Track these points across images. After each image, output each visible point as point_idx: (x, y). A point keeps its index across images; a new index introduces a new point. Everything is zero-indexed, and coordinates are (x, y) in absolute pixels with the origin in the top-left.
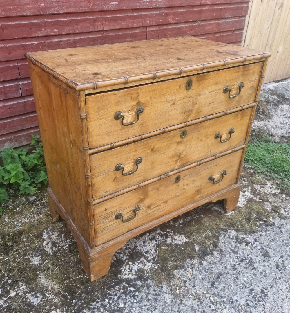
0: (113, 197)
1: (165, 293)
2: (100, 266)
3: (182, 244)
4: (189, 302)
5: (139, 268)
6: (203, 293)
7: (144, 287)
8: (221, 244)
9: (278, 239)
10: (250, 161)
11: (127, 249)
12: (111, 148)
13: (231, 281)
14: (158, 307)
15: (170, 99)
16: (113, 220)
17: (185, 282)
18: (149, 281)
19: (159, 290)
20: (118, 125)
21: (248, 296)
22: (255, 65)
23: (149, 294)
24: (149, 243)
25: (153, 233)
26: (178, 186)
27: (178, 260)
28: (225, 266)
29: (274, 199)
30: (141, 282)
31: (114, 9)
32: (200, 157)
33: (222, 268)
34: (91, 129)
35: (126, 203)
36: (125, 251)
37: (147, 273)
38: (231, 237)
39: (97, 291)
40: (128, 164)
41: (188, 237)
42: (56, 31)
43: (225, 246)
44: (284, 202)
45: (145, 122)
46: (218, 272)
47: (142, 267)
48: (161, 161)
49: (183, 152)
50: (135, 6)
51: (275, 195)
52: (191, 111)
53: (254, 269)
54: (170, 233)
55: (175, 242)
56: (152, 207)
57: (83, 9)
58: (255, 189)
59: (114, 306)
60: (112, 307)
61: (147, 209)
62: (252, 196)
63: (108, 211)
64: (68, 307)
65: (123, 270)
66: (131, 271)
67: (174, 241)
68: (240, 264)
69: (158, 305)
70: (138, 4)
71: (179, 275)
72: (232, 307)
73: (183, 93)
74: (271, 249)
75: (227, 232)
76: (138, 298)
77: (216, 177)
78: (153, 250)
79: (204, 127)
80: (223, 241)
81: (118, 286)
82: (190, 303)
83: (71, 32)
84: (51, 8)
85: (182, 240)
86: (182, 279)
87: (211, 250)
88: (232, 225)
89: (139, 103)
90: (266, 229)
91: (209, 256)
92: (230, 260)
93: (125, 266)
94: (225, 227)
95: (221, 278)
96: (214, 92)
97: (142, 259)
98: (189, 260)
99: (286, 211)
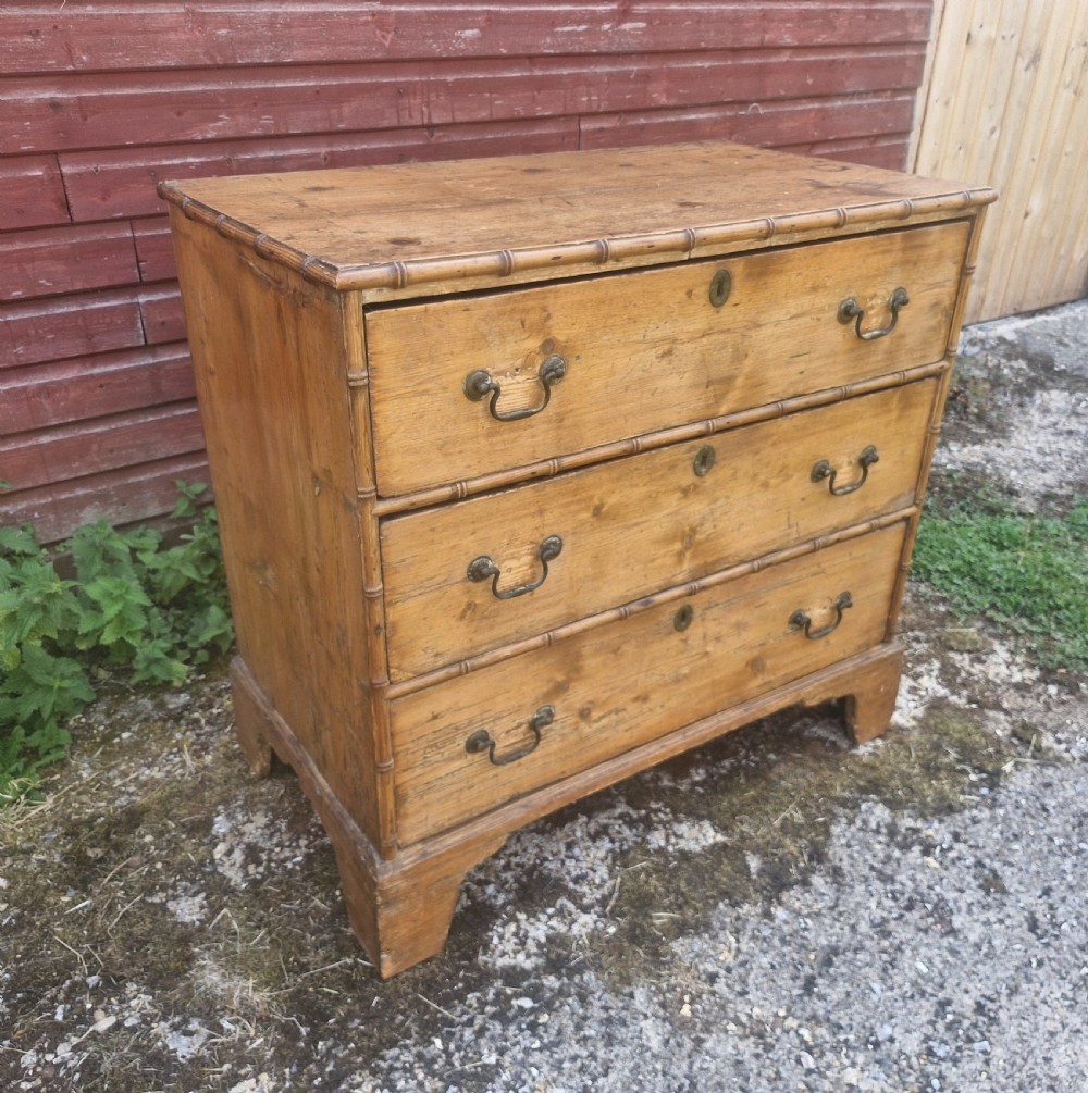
0: (460, 674)
1: (641, 1017)
2: (415, 921)
3: (704, 850)
4: (724, 1045)
5: (551, 931)
6: (776, 1015)
7: (569, 996)
8: (837, 852)
9: (1032, 833)
10: (935, 576)
11: (512, 870)
12: (453, 500)
13: (873, 974)
14: (618, 1065)
15: (658, 334)
16: (459, 756)
17: (712, 978)
18: (586, 977)
19: (621, 1004)
20: (477, 418)
21: (932, 1023)
22: (943, 231)
23: (585, 1018)
24: (587, 848)
25: (602, 816)
26: (685, 641)
27: (686, 902)
28: (852, 922)
29: (1020, 700)
30: (559, 979)
31: (466, 54)
32: (761, 545)
33: (842, 929)
34: (383, 429)
35: (506, 695)
36: (503, 876)
37: (580, 948)
38: (873, 825)
39: (403, 1012)
40: (513, 557)
41: (724, 828)
42: (266, 122)
43: (851, 857)
44: (1055, 709)
45: (571, 411)
46: (825, 942)
47: (563, 929)
48: (628, 551)
49: (702, 525)
50: (539, 47)
51: (1022, 688)
52: (728, 381)
53: (953, 932)
54: (661, 815)
55: (677, 844)
56: (595, 715)
57: (359, 52)
58: (954, 666)
59: (464, 1060)
60: (457, 1064)
61: (578, 719)
62: (942, 691)
63: (440, 724)
64: (301, 1066)
65: (496, 940)
66: (523, 943)
67: (673, 840)
68: (901, 916)
69: (617, 1056)
70: (548, 40)
71: (692, 955)
72: (877, 1062)
73: (701, 316)
74: (1011, 865)
75: (856, 811)
76: (546, 1032)
77: (818, 614)
78: (603, 871)
79: (775, 438)
80: (843, 841)
81: (478, 994)
82: (730, 1050)
83: (320, 127)
84: (251, 44)
85: (700, 836)
86: (701, 967)
87: (802, 872)
88: (875, 787)
89: (549, 345)
90: (994, 800)
91: (796, 891)
92: (870, 903)
93: (504, 925)
94: (851, 792)
95: (837, 963)
96: (808, 319)
97: (563, 901)
98: (726, 905)
99: (1059, 741)
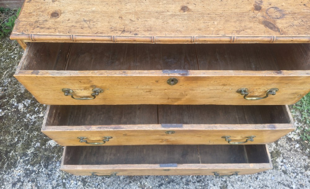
9: (246, 182)
29: (285, 143)
44: (292, 152)
46: (173, 178)
51: (290, 140)
74: (233, 187)
95: (171, 184)
99: (282, 162)
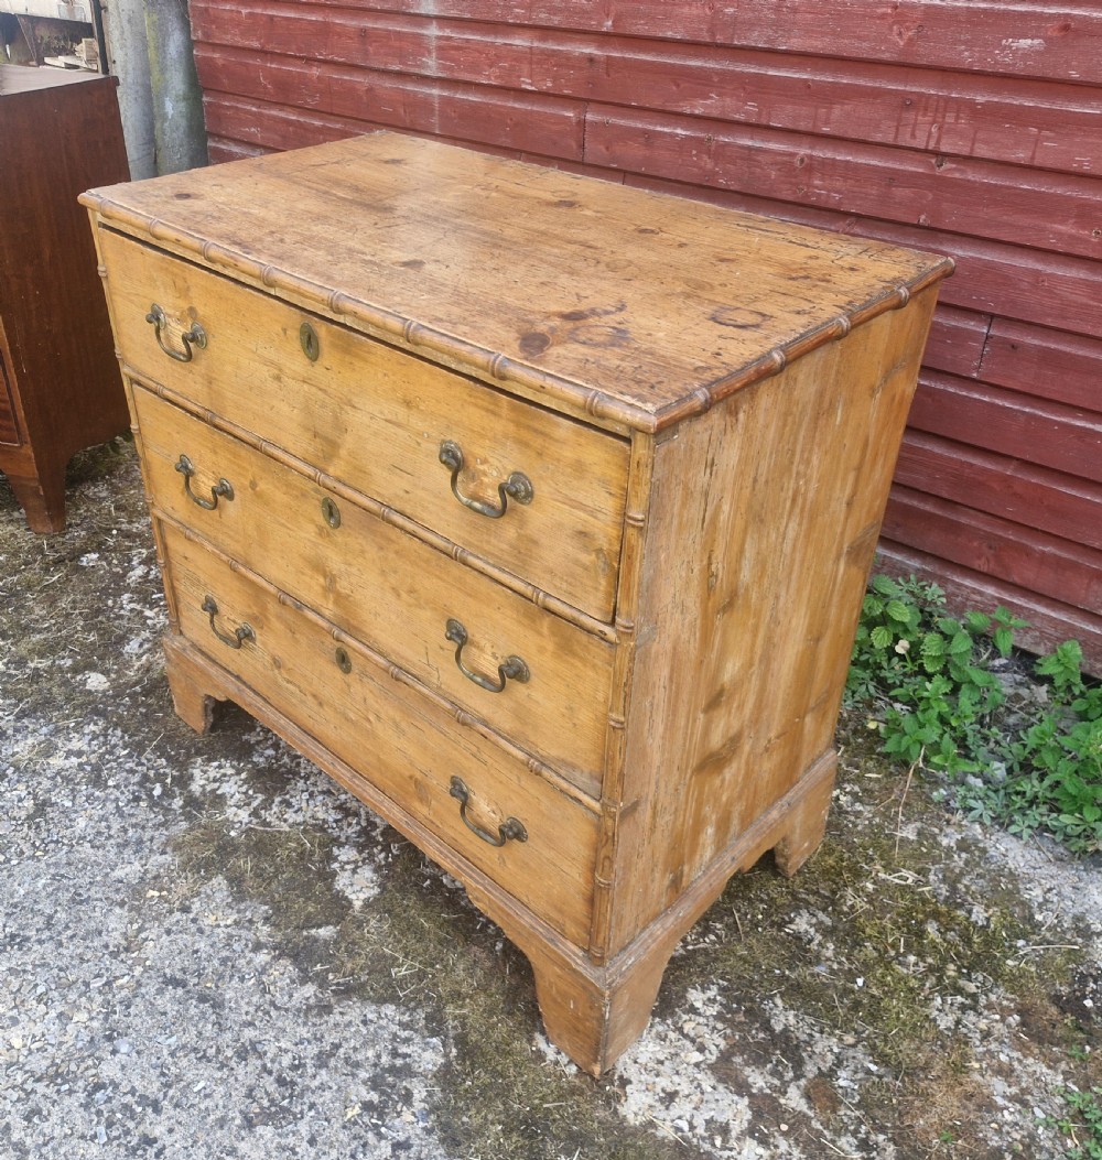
3: (338, 892)
5: (230, 796)
8: (354, 1011)
11: (292, 760)
13: (189, 1038)
17: (186, 909)
18: (182, 823)
23: (143, 828)
24: (325, 805)
30: (181, 808)
33: (247, 1013)
36: (285, 757)
37: (212, 816)
38: (403, 1049)
39: (150, 729)
41: (372, 904)
46: (227, 997)
47: (232, 803)
53: (250, 1125)
54: (382, 855)
55: (347, 870)
56: (284, 674)
59: (111, 769)
60: (108, 766)
64: (113, 696)
65: (216, 764)
66: (217, 781)
67: (349, 867)
68: (271, 1074)
71: (209, 892)
76: (131, 807)
78: (296, 818)
80: (370, 1016)
81: (166, 764)
83: (802, 126)
85: (357, 888)
87: (319, 975)
93: (233, 767)
94: (455, 1028)
95: (201, 1006)
97: (261, 797)
98: (266, 912)
